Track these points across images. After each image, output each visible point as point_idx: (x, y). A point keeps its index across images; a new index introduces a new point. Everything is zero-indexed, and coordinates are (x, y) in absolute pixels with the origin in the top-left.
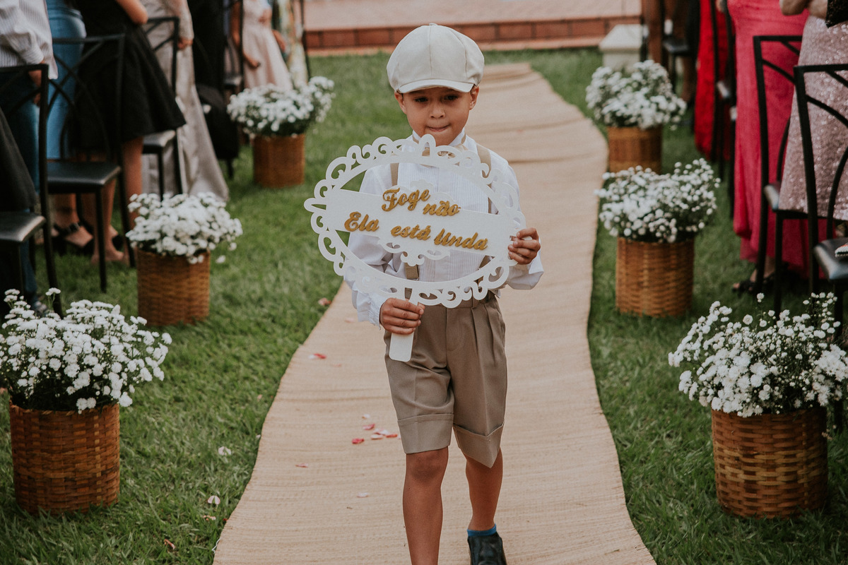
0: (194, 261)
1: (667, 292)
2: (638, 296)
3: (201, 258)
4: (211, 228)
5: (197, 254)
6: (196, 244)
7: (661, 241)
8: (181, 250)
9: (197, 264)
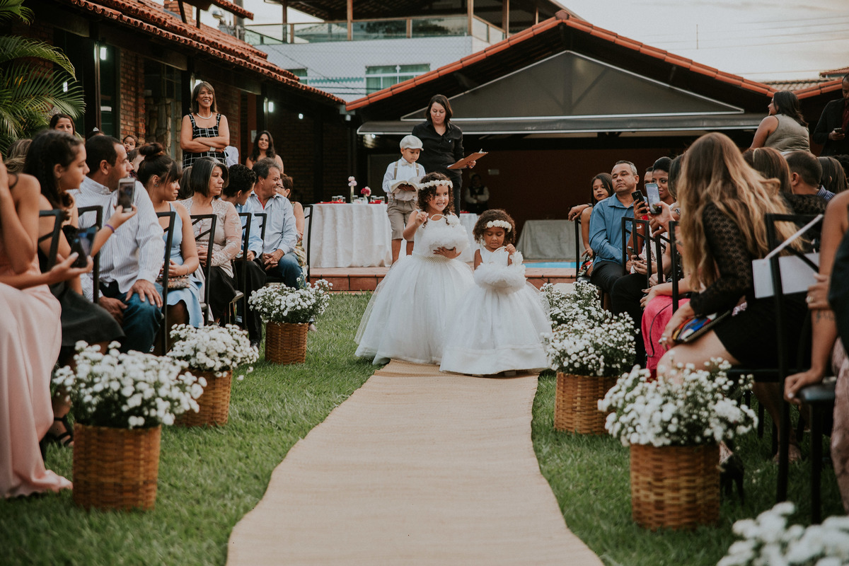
0: (219, 375)
1: (595, 416)
2: (571, 419)
3: (225, 374)
4: (235, 350)
5: (222, 370)
6: (222, 361)
7: (592, 374)
8: (210, 364)
9: (222, 378)
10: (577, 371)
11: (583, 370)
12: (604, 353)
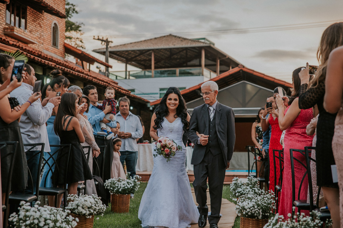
0: (88, 217)
3: (91, 217)
4: (95, 206)
7: (256, 218)
8: (84, 212)
11: (252, 216)
12: (262, 208)
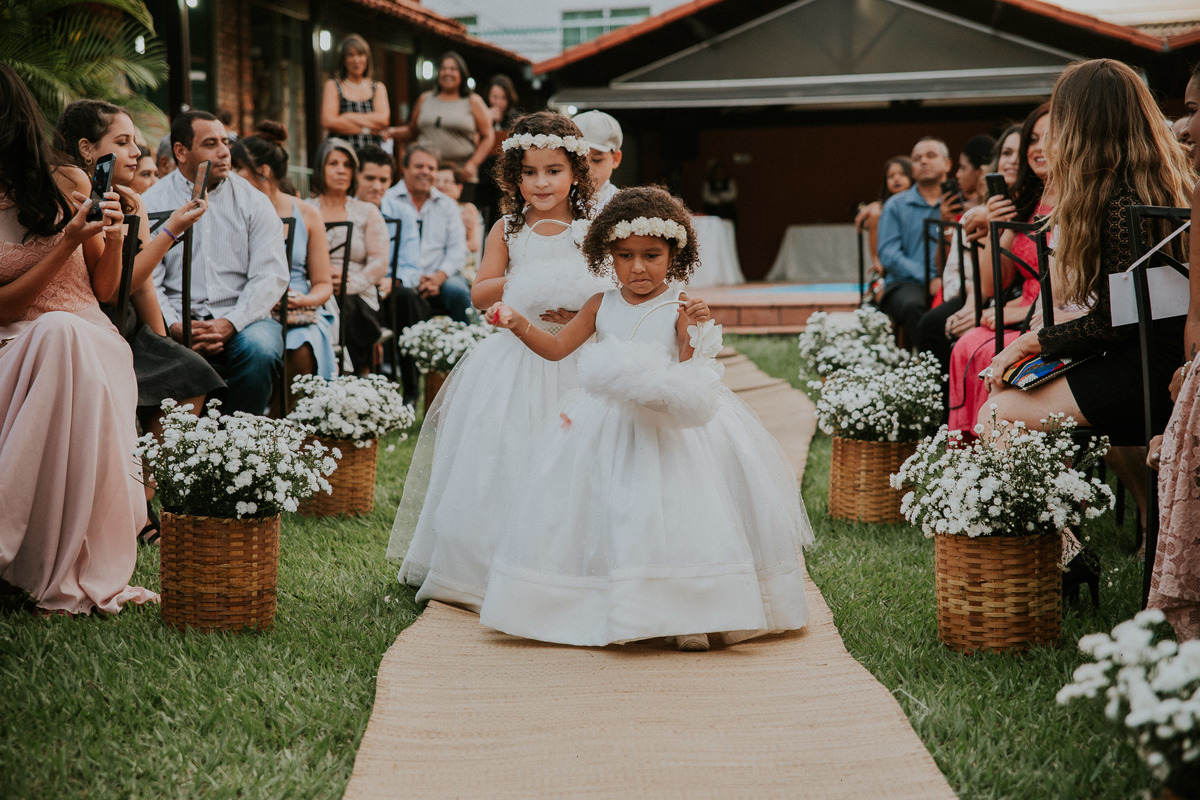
0: (361, 445)
1: (886, 498)
2: (853, 502)
3: (368, 444)
4: (381, 410)
5: (365, 437)
6: (364, 426)
7: (881, 439)
8: (347, 429)
9: (364, 449)
10: (860, 435)
11: (869, 433)
12: (899, 408)
